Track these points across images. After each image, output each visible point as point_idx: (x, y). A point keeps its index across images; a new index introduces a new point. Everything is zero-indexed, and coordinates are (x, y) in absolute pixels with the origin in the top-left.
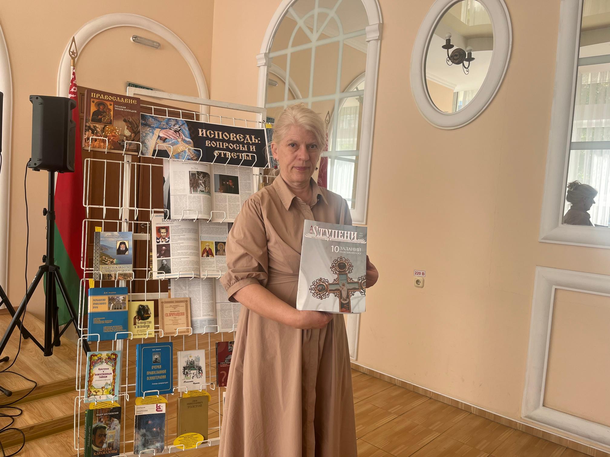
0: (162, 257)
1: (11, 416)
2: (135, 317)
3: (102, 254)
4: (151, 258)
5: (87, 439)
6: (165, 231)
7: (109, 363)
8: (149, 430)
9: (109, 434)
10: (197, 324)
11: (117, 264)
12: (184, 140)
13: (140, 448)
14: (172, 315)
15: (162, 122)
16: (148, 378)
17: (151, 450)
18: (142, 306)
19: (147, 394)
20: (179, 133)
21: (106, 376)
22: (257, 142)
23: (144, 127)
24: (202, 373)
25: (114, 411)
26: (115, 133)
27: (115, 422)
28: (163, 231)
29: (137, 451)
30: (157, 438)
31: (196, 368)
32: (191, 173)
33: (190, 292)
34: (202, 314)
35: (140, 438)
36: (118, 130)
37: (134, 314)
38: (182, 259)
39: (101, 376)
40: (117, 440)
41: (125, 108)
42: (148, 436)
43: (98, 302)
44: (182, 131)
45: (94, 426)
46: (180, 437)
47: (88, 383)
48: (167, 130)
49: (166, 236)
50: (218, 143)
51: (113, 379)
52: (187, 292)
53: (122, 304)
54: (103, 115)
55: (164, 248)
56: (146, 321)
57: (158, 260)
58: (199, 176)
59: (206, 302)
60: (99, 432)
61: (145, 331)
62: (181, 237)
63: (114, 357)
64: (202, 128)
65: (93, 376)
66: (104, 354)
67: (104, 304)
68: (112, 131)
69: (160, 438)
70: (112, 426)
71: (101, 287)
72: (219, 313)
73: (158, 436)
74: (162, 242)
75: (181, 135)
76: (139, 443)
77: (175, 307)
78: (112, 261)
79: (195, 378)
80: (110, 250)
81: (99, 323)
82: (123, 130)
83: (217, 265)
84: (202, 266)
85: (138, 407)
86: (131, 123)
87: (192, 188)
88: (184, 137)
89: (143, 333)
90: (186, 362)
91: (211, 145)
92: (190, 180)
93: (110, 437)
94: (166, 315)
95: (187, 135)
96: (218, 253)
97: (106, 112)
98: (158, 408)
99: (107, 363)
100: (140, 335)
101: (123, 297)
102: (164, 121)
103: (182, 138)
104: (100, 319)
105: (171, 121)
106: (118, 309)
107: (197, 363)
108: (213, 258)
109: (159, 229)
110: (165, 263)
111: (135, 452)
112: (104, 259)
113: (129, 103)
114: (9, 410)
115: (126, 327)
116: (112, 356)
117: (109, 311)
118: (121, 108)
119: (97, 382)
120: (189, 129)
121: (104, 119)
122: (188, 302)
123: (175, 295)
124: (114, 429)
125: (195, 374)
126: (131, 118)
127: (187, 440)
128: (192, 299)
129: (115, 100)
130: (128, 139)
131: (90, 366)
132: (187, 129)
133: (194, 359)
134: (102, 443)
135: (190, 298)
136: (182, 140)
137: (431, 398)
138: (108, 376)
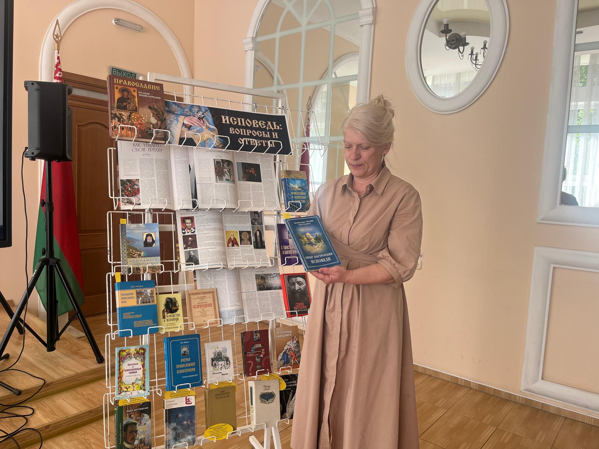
0: (189, 248)
1: (23, 416)
2: (164, 310)
3: (129, 247)
4: (177, 250)
5: (118, 437)
6: (190, 222)
7: (138, 358)
8: (179, 423)
9: (140, 430)
10: (226, 315)
11: (145, 257)
12: (208, 128)
13: (172, 442)
14: (199, 307)
15: (185, 108)
16: (178, 372)
17: (183, 444)
18: (169, 298)
19: (179, 388)
20: (203, 120)
21: (135, 371)
22: (278, 128)
23: (168, 114)
24: (230, 363)
25: (144, 406)
26: (141, 121)
27: (145, 417)
28: (188, 221)
29: (169, 445)
30: (189, 431)
31: (224, 359)
32: (215, 161)
33: (215, 282)
34: (229, 304)
35: (171, 432)
36: (144, 118)
37: (162, 307)
38: (210, 250)
39: (131, 371)
40: (149, 435)
41: (149, 94)
42: (178, 429)
43: (127, 296)
44: (205, 118)
45: (124, 423)
46: (210, 429)
47: (119, 380)
48: (191, 117)
49: (192, 226)
50: (241, 130)
51: (143, 374)
52: (213, 282)
53: (150, 298)
54: (127, 102)
55: (190, 239)
56: (174, 314)
57: (185, 251)
58: (224, 164)
59: (232, 292)
60: (130, 429)
61: (174, 324)
62: (207, 227)
63: (143, 352)
64: (225, 115)
65: (122, 372)
66: (133, 349)
67: (132, 298)
68: (138, 119)
69: (191, 431)
70: (143, 422)
71: (127, 281)
72: (245, 304)
73: (189, 429)
74: (188, 232)
75: (204, 122)
76: (171, 437)
77: (202, 298)
78: (140, 254)
79: (223, 369)
80: (137, 243)
81: (129, 318)
82: (149, 118)
83: (242, 255)
84: (229, 256)
85: (168, 400)
86: (156, 110)
87: (218, 177)
88: (208, 124)
89: (172, 326)
90: (213, 353)
91: (235, 132)
92: (216, 169)
93: (142, 433)
94: (194, 306)
95: (211, 122)
96: (242, 242)
97: (130, 99)
98: (187, 400)
99: (136, 358)
100: (170, 328)
101: (151, 291)
102: (187, 107)
103: (206, 125)
104: (130, 314)
105: (194, 108)
106: (146, 303)
107: (224, 354)
108: (239, 247)
109: (183, 220)
110: (193, 254)
111: (167, 446)
112: (131, 252)
113: (153, 89)
114: (20, 409)
115: (156, 322)
116: (140, 351)
117: (138, 305)
118: (145, 95)
119: (128, 378)
120: (213, 116)
121: (129, 106)
122: (214, 293)
123: (201, 286)
124: (145, 424)
125: (223, 365)
126: (156, 105)
127: (217, 431)
128: (218, 290)
129: (138, 86)
130: (155, 127)
131: (119, 362)
132: (210, 116)
133: (221, 350)
134: (134, 439)
135: (216, 289)
136: (206, 128)
137: (430, 376)
138: (137, 371)
